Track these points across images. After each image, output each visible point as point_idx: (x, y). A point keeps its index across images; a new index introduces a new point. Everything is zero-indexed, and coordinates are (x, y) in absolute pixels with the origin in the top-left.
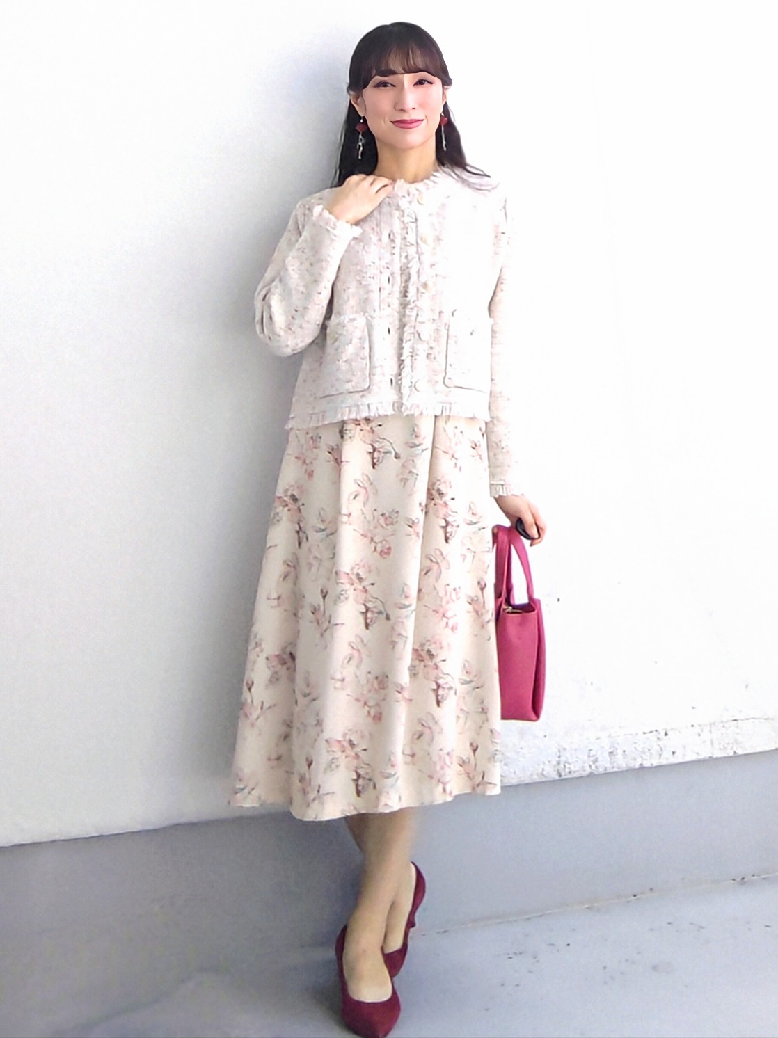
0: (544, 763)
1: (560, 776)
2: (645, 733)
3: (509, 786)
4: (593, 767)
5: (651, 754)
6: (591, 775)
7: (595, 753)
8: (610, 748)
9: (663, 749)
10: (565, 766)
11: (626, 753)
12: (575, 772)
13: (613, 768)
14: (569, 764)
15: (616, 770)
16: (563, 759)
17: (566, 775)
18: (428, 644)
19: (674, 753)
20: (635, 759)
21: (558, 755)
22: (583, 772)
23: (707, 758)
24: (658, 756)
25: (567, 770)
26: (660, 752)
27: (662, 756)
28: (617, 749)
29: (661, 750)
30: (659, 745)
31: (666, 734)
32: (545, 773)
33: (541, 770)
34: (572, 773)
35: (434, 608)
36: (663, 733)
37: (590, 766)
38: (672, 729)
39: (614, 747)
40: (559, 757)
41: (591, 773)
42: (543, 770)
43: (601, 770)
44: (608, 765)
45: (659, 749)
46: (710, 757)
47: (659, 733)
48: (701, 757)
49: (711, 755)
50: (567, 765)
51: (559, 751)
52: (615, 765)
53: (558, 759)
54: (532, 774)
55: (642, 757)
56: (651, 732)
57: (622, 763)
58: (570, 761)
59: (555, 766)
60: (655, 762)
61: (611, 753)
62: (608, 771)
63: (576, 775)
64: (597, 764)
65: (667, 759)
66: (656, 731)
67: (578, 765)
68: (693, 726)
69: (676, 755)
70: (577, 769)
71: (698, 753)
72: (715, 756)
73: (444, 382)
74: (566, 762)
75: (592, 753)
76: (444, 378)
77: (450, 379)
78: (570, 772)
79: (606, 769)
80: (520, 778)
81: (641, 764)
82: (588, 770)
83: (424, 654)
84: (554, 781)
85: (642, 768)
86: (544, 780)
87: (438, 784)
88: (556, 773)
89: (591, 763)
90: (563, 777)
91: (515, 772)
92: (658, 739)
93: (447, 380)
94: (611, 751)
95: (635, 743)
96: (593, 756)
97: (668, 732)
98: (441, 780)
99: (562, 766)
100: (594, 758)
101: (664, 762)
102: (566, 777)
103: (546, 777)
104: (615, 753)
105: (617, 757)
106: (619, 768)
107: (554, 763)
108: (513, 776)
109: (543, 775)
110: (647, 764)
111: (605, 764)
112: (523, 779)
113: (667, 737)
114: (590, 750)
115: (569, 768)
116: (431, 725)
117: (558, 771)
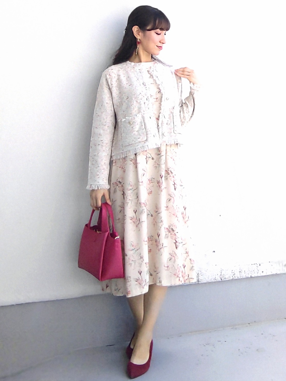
0: (216, 275)
1: (222, 280)
2: (252, 264)
3: (203, 283)
4: (233, 277)
5: (254, 272)
6: (232, 279)
7: (234, 272)
8: (240, 270)
9: (259, 270)
10: (223, 276)
11: (245, 271)
12: (227, 278)
13: (241, 277)
14: (225, 275)
15: (241, 278)
16: (223, 273)
17: (223, 279)
18: (172, 226)
19: (263, 272)
20: (249, 274)
21: (221, 272)
22: (230, 279)
23: (275, 274)
24: (257, 273)
25: (224, 278)
26: (258, 272)
27: (258, 273)
28: (242, 270)
29: (258, 271)
30: (257, 269)
31: (260, 265)
32: (216, 279)
33: (214, 278)
34: (226, 279)
35: (173, 214)
36: (259, 265)
37: (232, 276)
38: (262, 263)
39: (241, 269)
40: (221, 273)
41: (233, 279)
42: (215, 278)
43: (236, 278)
44: (239, 276)
45: (257, 271)
46: (276, 274)
47: (257, 265)
48: (273, 273)
49: (276, 273)
50: (224, 275)
51: (221, 271)
52: (241, 276)
53: (221, 274)
54: (211, 279)
55: (251, 273)
56: (254, 264)
57: (244, 275)
58: (225, 274)
59: (220, 276)
60: (256, 275)
61: (240, 272)
62: (239, 278)
63: (227, 279)
64: (235, 275)
65: (260, 274)
66: (256, 264)
67: (228, 276)
68: (269, 262)
69: (263, 273)
70: (228, 277)
71: (271, 272)
72: (278, 273)
73: (174, 132)
74: (223, 275)
75: (233, 272)
76: (174, 131)
77: (176, 130)
78: (225, 278)
79: (238, 277)
80: (207, 280)
81: (251, 276)
82: (231, 278)
83: (170, 230)
84: (219, 282)
85: (251, 277)
86: (216, 281)
87: (177, 278)
88: (220, 279)
89: (233, 275)
90: (223, 280)
91: (205, 278)
92: (257, 267)
93: (175, 132)
94: (240, 271)
95: (249, 268)
96: (233, 273)
97: (260, 264)
98: (179, 276)
99: (222, 276)
100: (234, 273)
101: (259, 275)
102: (224, 280)
103: (216, 280)
104: (241, 272)
105: (242, 273)
106: (243, 277)
107: (219, 275)
108: (204, 279)
109: (215, 279)
110: (253, 276)
111: (238, 275)
112: (208, 281)
113: (260, 266)
114: (232, 270)
115: (225, 277)
116: (174, 255)
117: (221, 278)
